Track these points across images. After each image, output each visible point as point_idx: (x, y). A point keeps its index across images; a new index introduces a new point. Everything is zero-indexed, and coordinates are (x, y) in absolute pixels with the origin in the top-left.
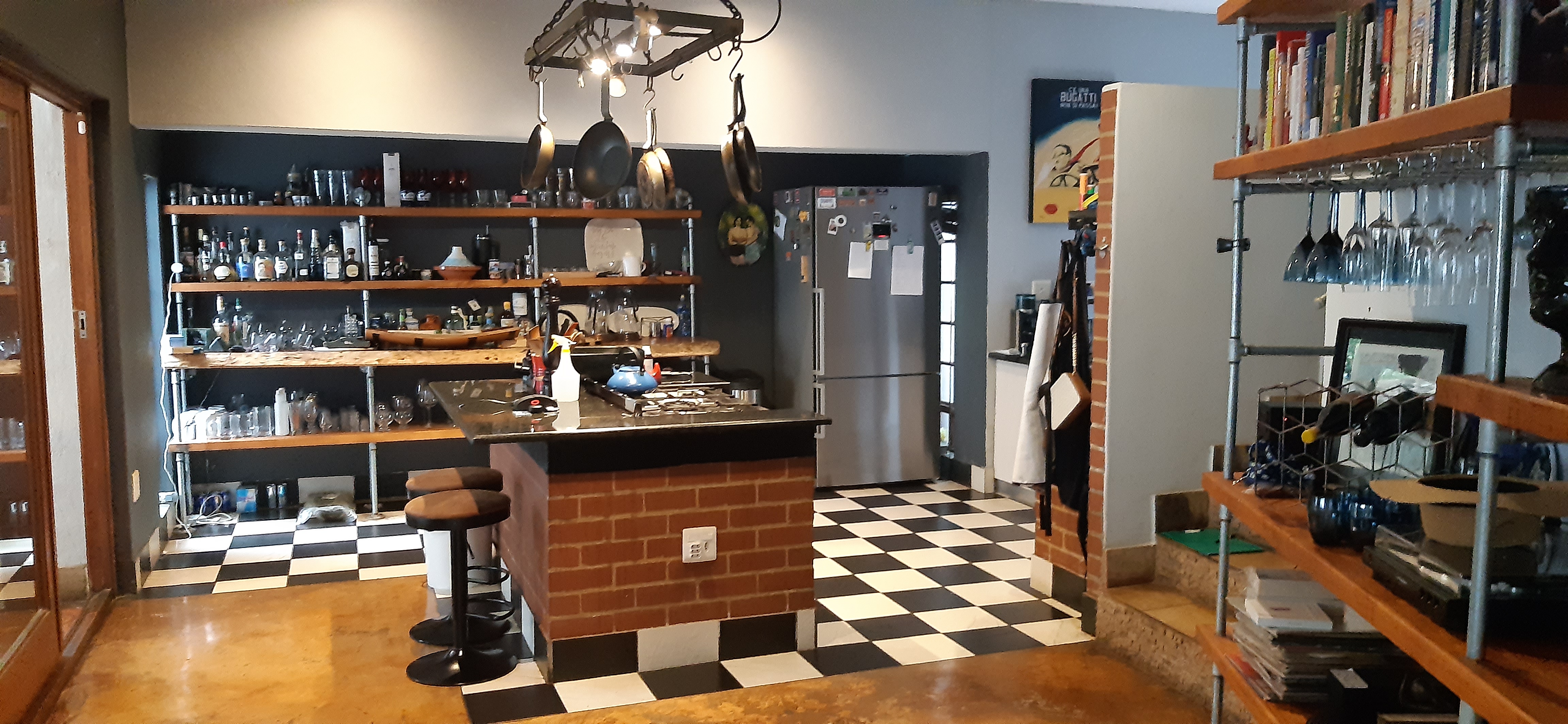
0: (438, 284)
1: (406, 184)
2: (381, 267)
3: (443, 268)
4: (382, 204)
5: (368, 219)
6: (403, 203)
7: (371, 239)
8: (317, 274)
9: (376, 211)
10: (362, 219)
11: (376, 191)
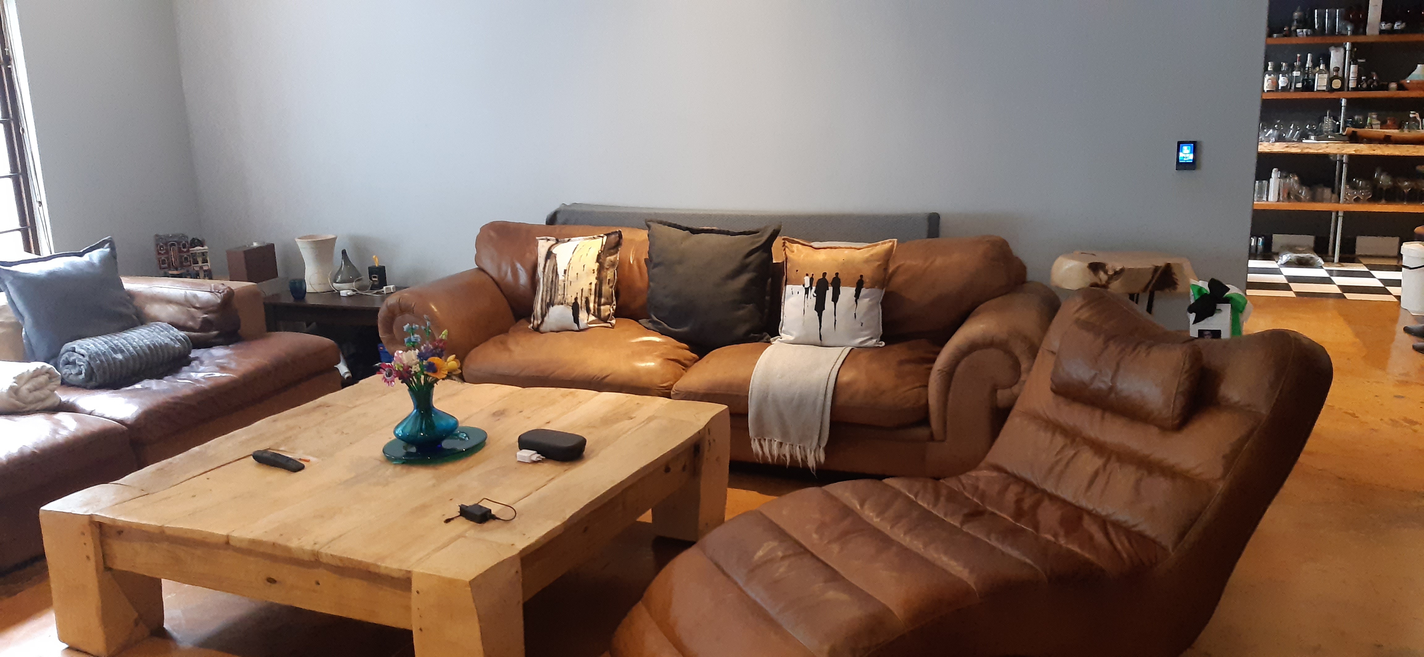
0: (1403, 94)
1: (1385, 17)
2: (1359, 81)
3: (1408, 81)
4: (1364, 33)
5: (1353, 45)
6: (1382, 32)
7: (1353, 60)
8: (1308, 86)
9: (1360, 39)
10: (1348, 46)
11: (1360, 23)
